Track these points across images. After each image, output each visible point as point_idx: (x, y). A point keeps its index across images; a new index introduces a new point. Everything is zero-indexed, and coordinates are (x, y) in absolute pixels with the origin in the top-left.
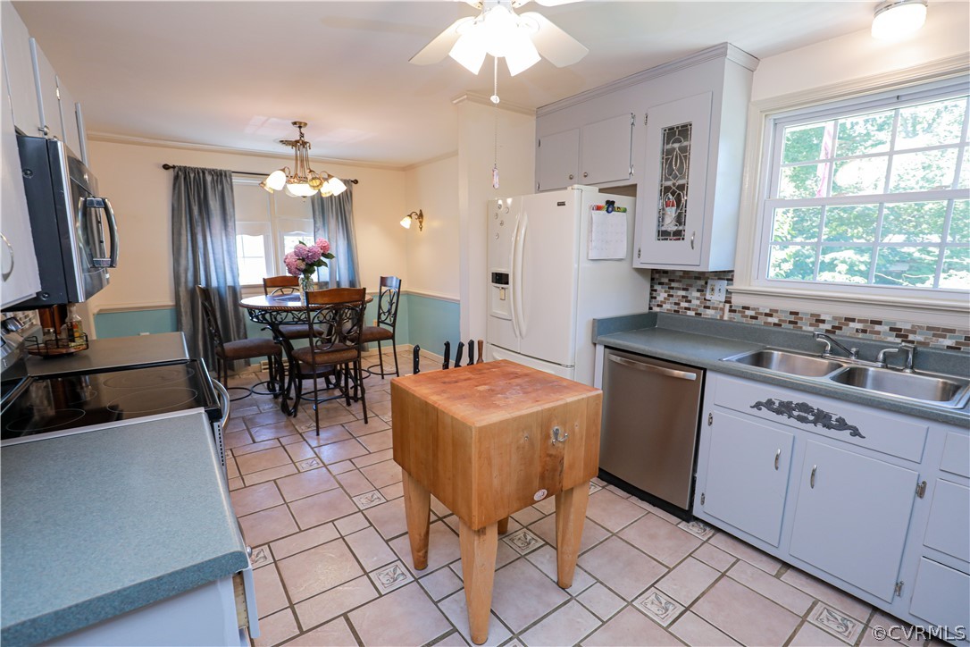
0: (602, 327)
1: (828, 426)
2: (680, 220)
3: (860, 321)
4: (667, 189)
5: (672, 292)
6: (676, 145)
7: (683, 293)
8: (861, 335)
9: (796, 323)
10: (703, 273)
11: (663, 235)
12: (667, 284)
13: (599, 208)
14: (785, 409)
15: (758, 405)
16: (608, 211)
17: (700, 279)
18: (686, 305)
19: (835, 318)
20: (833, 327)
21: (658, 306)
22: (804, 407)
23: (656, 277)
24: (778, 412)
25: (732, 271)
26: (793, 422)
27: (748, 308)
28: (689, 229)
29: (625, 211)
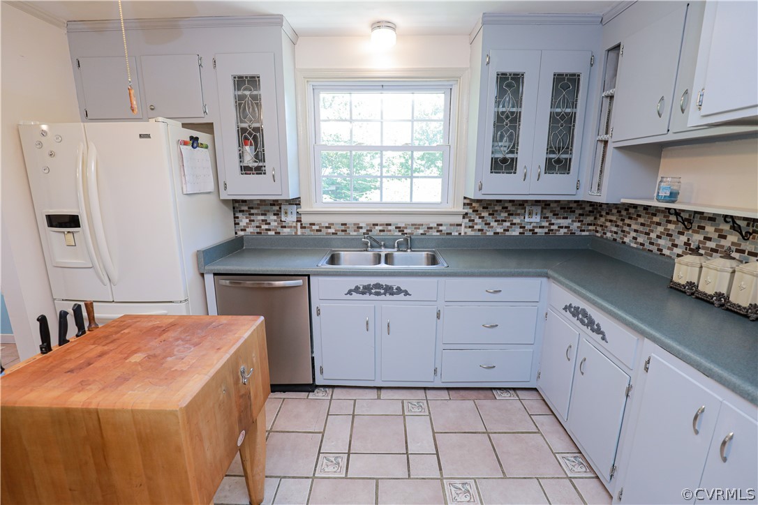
0: (207, 257)
1: (392, 294)
2: (260, 156)
3: (381, 225)
4: (243, 130)
5: (252, 218)
6: (247, 93)
7: (263, 217)
8: (382, 233)
9: (346, 231)
10: (277, 201)
11: (246, 170)
12: (247, 211)
13: (185, 143)
14: (367, 290)
15: (350, 292)
16: (192, 146)
17: (275, 206)
18: (267, 227)
19: (367, 225)
20: (367, 230)
21: (242, 230)
22: (378, 286)
23: (238, 206)
24: (363, 293)
25: (300, 198)
26: (373, 297)
27: (314, 224)
28: (269, 165)
29: (207, 147)
